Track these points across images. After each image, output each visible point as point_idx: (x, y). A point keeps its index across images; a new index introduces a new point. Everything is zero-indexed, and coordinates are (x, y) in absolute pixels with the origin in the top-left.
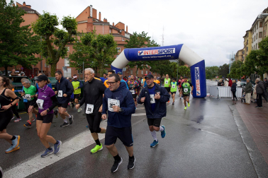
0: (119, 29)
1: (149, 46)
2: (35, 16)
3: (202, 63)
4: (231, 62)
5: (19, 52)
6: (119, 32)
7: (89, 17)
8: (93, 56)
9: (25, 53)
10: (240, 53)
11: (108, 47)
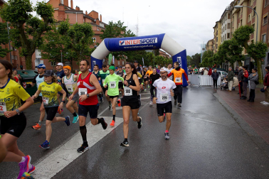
0: (93, 17)
1: (125, 36)
7: (60, 4)
8: (70, 47)
10: (210, 43)
11: (87, 37)
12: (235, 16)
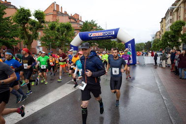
0: (75, 18)
1: (97, 30)
2: (14, 9)
3: (133, 41)
4: (153, 40)
5: (3, 36)
6: (75, 20)
7: (54, 10)
8: (57, 38)
9: (8, 37)
10: (158, 34)
11: (68, 31)
12: (175, 14)
